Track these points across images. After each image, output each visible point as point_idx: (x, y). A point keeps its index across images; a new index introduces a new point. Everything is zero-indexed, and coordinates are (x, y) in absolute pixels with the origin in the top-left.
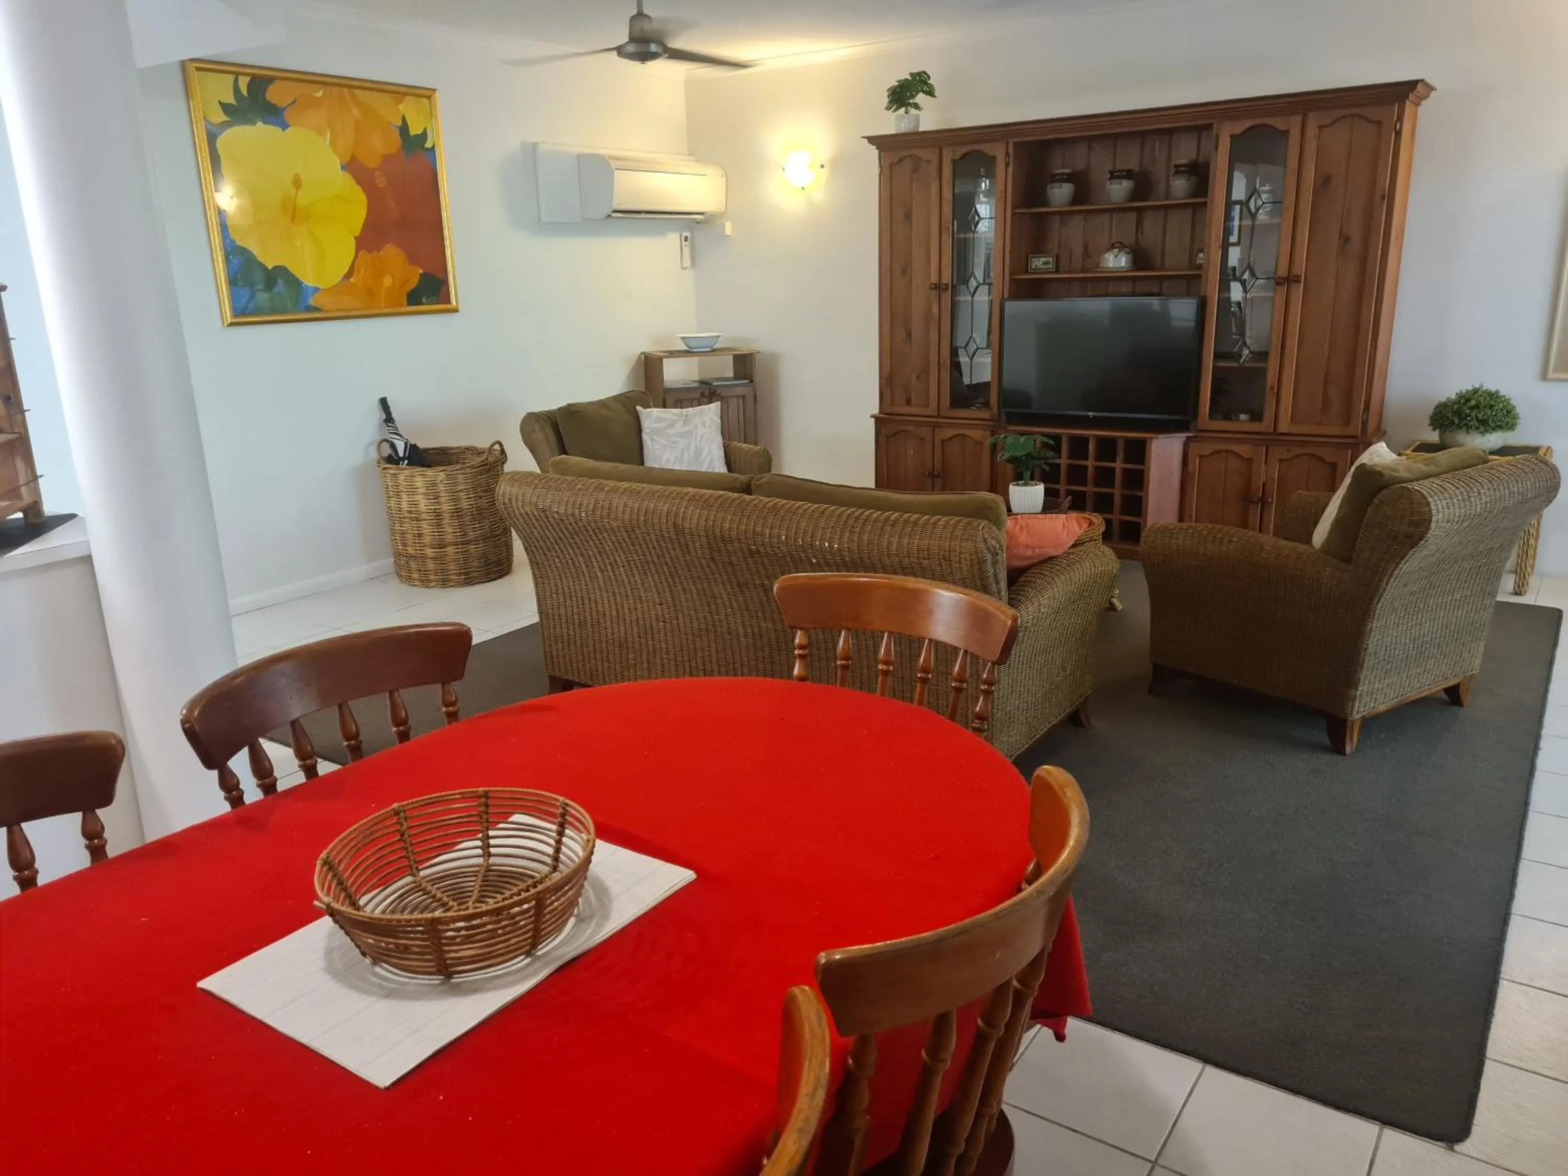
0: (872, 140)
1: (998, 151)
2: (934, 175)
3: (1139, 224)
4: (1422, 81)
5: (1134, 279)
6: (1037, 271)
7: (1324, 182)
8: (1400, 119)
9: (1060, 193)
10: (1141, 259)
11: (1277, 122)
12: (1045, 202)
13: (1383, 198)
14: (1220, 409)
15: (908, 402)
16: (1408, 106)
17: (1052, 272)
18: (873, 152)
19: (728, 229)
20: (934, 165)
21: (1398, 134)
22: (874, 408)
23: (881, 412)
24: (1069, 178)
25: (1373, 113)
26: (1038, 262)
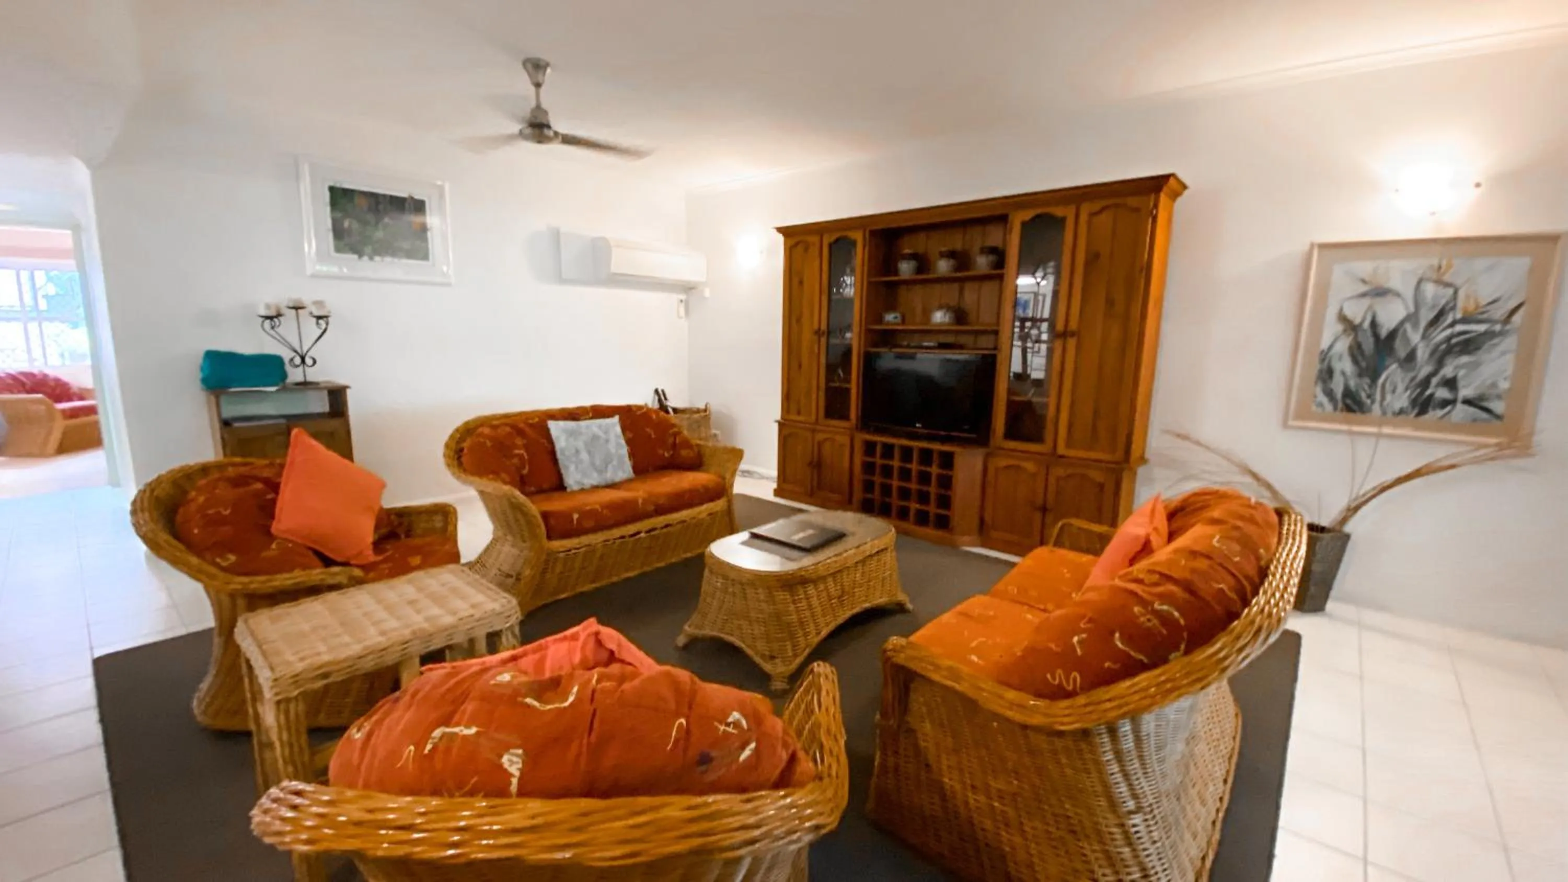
0: (780, 230)
1: (858, 236)
2: (817, 252)
3: (961, 291)
4: (1172, 175)
5: (957, 332)
6: (888, 323)
7: (1093, 259)
8: (1156, 206)
9: (906, 268)
10: (960, 316)
11: (1058, 211)
12: (896, 272)
13: (1141, 270)
14: (1011, 434)
15: (799, 413)
16: (1163, 197)
17: (898, 324)
18: (780, 238)
19: (707, 293)
20: (818, 245)
21: (1155, 219)
22: (778, 415)
23: (782, 418)
24: (914, 256)
25: (1132, 201)
26: (890, 317)
